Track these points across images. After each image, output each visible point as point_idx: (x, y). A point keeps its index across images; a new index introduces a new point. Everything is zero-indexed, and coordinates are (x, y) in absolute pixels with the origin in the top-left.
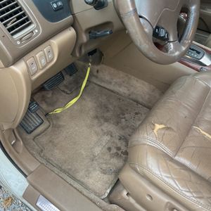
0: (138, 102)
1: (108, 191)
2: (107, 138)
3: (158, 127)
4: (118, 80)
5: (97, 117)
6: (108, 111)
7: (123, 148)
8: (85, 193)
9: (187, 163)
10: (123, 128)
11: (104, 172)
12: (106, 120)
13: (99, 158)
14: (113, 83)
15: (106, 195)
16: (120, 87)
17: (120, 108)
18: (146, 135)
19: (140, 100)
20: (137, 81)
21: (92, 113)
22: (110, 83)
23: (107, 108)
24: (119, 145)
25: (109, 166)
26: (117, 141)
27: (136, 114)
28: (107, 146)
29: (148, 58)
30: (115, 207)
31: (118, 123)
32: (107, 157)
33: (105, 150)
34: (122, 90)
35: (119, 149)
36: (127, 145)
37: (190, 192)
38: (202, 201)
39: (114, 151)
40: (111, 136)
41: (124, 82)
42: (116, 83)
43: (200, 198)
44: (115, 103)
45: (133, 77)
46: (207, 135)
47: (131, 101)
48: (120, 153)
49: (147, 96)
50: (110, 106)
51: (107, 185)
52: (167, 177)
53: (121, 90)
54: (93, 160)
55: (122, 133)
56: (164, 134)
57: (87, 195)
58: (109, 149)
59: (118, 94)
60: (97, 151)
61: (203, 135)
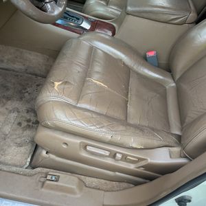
0: (36, 75)
1: (29, 160)
2: (14, 115)
3: (57, 84)
4: (10, 56)
6: (8, 89)
7: (33, 119)
8: (5, 169)
9: (88, 107)
10: (28, 102)
11: (20, 145)
12: (8, 99)
13: (11, 135)
14: (6, 61)
15: (28, 164)
16: (14, 64)
17: (20, 84)
18: (48, 94)
19: (38, 72)
20: (30, 53)
22: (2, 61)
23: (5, 87)
24: (28, 118)
25: (23, 139)
26: (25, 114)
27: (38, 85)
28: (16, 122)
29: (30, 17)
30: (38, 169)
31: (21, 98)
32: (19, 131)
33: (15, 126)
34: (18, 66)
35: (29, 121)
36: (36, 115)
37: (93, 125)
38: (104, 130)
39: (25, 124)
40: (18, 112)
41: (16, 57)
42: (8, 60)
43: (102, 127)
44: (13, 81)
45: (24, 50)
46: (98, 82)
47: (30, 75)
48: (31, 124)
49: (44, 67)
50: (9, 85)
51: (26, 155)
52: (74, 120)
53: (15, 66)
54: (5, 139)
55: (28, 106)
56: (64, 88)
57: (8, 170)
58: (20, 124)
59: (14, 71)
60: (7, 129)
61: (96, 84)
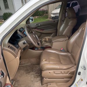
3: (44, 60)
4: (27, 62)
5: (27, 73)
6: (28, 70)
12: (29, 72)
17: (31, 68)
21: (25, 73)
22: (25, 64)
24: (37, 75)
26: (35, 74)
31: (33, 71)
32: (35, 79)
40: (33, 74)
45: (31, 59)
53: (29, 64)
54: (33, 82)
55: (35, 72)
58: (35, 77)
